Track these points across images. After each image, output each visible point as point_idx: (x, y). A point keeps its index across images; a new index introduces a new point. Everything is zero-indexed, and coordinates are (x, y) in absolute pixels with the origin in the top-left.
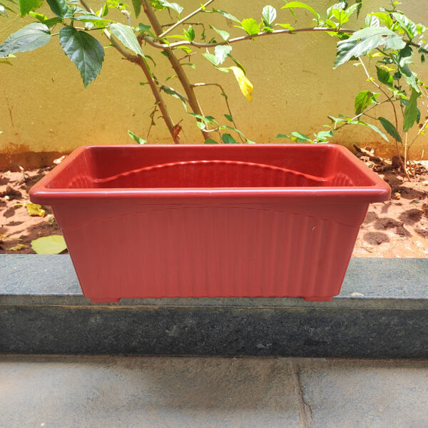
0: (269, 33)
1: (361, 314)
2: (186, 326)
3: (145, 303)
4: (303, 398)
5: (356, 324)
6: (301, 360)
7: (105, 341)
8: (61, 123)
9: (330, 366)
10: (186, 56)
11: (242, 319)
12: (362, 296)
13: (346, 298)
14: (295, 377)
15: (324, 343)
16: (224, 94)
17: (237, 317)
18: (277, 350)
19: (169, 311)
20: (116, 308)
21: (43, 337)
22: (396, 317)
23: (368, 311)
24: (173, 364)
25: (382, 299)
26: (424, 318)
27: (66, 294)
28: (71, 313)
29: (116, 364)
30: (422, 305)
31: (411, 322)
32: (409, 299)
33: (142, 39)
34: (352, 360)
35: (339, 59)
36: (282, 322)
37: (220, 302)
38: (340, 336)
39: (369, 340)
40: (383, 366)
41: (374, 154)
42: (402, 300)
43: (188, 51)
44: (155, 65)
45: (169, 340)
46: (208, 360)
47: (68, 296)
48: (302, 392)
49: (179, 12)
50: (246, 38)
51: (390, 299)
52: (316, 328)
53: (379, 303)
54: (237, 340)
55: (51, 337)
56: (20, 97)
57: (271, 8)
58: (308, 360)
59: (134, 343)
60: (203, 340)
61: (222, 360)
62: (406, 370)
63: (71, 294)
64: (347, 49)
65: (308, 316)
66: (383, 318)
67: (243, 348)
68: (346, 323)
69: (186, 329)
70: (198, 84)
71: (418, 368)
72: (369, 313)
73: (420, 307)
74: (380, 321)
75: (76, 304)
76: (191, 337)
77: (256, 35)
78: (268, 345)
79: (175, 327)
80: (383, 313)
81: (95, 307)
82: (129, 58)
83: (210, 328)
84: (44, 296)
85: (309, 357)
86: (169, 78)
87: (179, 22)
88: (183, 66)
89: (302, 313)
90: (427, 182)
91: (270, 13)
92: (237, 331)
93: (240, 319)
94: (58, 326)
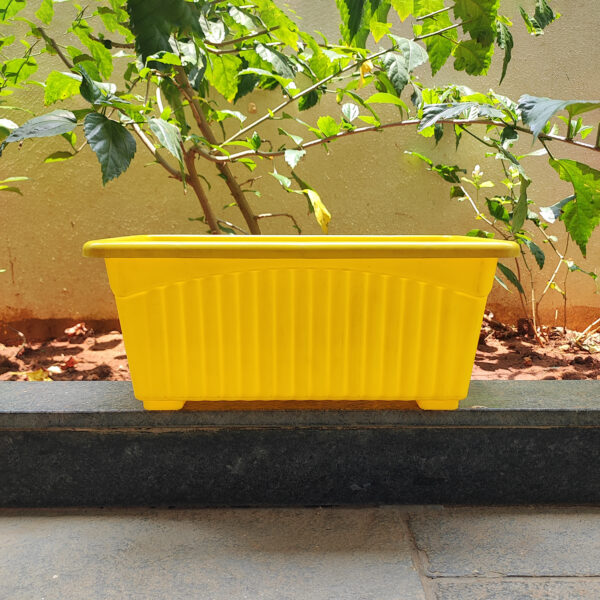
0: (350, 132)
1: (486, 436)
2: (255, 459)
4: (416, 545)
5: (480, 451)
6: (411, 509)
7: (144, 484)
8: (78, 280)
9: (450, 514)
10: (249, 181)
11: (330, 446)
12: (485, 408)
13: (465, 411)
14: (403, 525)
15: (441, 480)
16: (296, 227)
17: (324, 443)
18: (378, 495)
19: (232, 435)
20: (160, 431)
21: (58, 478)
22: (532, 440)
23: (495, 430)
24: (236, 515)
25: (511, 411)
26: (568, 440)
27: (96, 410)
28: (99, 440)
29: (157, 516)
30: (563, 420)
31: (552, 447)
33: (195, 152)
34: (479, 508)
36: (383, 450)
37: (301, 419)
38: (460, 469)
39: (500, 475)
40: (522, 513)
41: (493, 318)
42: (536, 412)
43: (253, 167)
44: (210, 187)
45: (232, 480)
46: (285, 510)
47: (98, 413)
48: (414, 539)
49: (242, 121)
50: (322, 142)
51: (522, 411)
52: (428, 458)
53: (509, 417)
54: (323, 478)
55: (69, 480)
56: (27, 245)
57: (352, 105)
58: (420, 509)
59: (183, 487)
60: (277, 480)
61: (304, 510)
62: (552, 516)
63: (102, 410)
65: (417, 440)
66: (515, 441)
67: (331, 490)
68: (467, 450)
69: (255, 462)
70: (264, 215)
71: (568, 514)
72: (497, 435)
73: (561, 422)
74: (512, 445)
75: (108, 427)
76: (262, 475)
77: (336, 136)
78: (365, 486)
79: (240, 460)
80: (514, 434)
81: (133, 430)
82: (178, 176)
83: (288, 462)
84: (65, 414)
85: (421, 504)
86: (227, 206)
87: (241, 131)
88: (245, 193)
89: (410, 435)
90: (566, 347)
91: (351, 110)
92: (323, 465)
93: (327, 445)
94: (81, 461)
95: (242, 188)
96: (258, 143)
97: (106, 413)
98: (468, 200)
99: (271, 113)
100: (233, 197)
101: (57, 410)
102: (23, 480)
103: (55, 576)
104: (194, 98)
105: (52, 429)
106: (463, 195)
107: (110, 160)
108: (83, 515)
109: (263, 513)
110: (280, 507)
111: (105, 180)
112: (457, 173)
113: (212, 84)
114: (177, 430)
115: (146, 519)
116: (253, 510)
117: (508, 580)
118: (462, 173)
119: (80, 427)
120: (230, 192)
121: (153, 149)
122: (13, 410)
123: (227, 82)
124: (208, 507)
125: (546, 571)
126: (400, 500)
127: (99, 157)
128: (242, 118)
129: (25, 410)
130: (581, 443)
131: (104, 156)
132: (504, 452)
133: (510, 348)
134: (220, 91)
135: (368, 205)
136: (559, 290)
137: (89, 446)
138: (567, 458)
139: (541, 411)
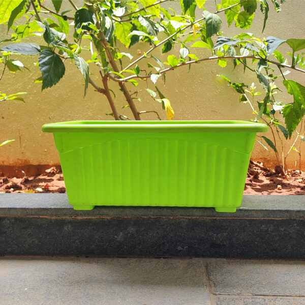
1: (247, 223)
2: (129, 233)
3: (102, 213)
4: (209, 278)
5: (245, 231)
6: (209, 260)
7: (74, 244)
8: (52, 146)
9: (229, 263)
10: (135, 93)
11: (167, 227)
12: (247, 208)
14: (204, 268)
15: (224, 245)
16: (159, 118)
17: (164, 225)
18: (192, 252)
19: (117, 221)
20: (81, 218)
21: (31, 241)
22: (272, 225)
23: (252, 220)
24: (119, 261)
25: (260, 210)
26: (291, 226)
27: (50, 207)
28: (52, 222)
29: (79, 261)
30: (288, 215)
31: (282, 229)
32: (279, 210)
33: (107, 76)
34: (244, 260)
36: (194, 230)
38: (234, 240)
39: (255, 244)
40: (267, 263)
41: (263, 165)
43: (136, 84)
44: (115, 96)
45: (117, 243)
46: (144, 259)
47: (51, 209)
48: (208, 275)
49: (131, 59)
50: (170, 69)
51: (266, 210)
52: (217, 234)
53: (259, 213)
54: (163, 243)
56: (27, 128)
58: (213, 260)
59: (93, 246)
60: (140, 244)
61: (154, 260)
62: (282, 265)
63: (52, 207)
65: (212, 224)
66: (263, 226)
67: (168, 250)
68: (238, 230)
69: (129, 235)
70: (142, 112)
72: (253, 222)
74: (261, 228)
75: (56, 216)
76: (132, 241)
77: (176, 66)
78: (185, 248)
79: (121, 233)
80: (262, 222)
81: (68, 217)
82: (99, 90)
83: (145, 235)
84: (35, 209)
85: (214, 258)
86: (124, 107)
87: (130, 64)
88: (133, 100)
89: (208, 222)
91: (184, 52)
92: (163, 237)
93: (165, 226)
94: (43, 233)
95: (132, 97)
96: (138, 71)
97: (55, 209)
98: (248, 103)
99: (145, 54)
100: (127, 102)
101: (30, 207)
102: (14, 242)
103: (26, 289)
104: (107, 47)
105: (28, 216)
106: (246, 100)
108: (43, 260)
109: (133, 260)
110: (141, 258)
112: (244, 88)
113: (118, 38)
114: (90, 217)
115: (74, 262)
116: (127, 259)
117: (255, 297)
118: (246, 87)
119: (42, 215)
120: (126, 99)
122: (10, 207)
124: (105, 257)
125: (276, 293)
126: (203, 256)
129: (15, 207)
130: (298, 228)
132: (257, 231)
133: (271, 180)
134: (122, 42)
136: (297, 151)
137: (47, 225)
138: (291, 235)
139: (276, 210)
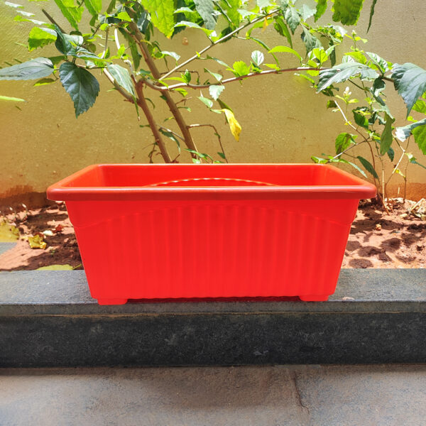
0: (258, 73)
1: (352, 318)
2: (185, 335)
3: (145, 310)
4: (300, 402)
5: (348, 329)
6: (297, 368)
7: (105, 351)
8: (64, 165)
9: (325, 372)
10: (183, 101)
11: (240, 326)
12: (353, 299)
13: (338, 302)
14: (292, 382)
15: (319, 348)
16: (217, 134)
17: (234, 324)
18: (274, 358)
19: (168, 318)
20: (116, 316)
22: (386, 321)
23: (359, 315)
24: (172, 374)
25: (371, 302)
27: (68, 303)
28: (72, 322)
29: (115, 375)
30: (409, 308)
31: (400, 326)
32: (397, 302)
33: (143, 83)
34: (346, 366)
35: (322, 85)
36: (278, 328)
37: (218, 308)
38: (333, 341)
39: (361, 345)
40: (376, 371)
42: (390, 302)
43: (185, 94)
44: (154, 106)
45: (168, 349)
46: (207, 369)
47: (70, 304)
48: (299, 397)
49: (177, 60)
50: (236, 79)
51: (379, 302)
52: (310, 334)
53: (370, 306)
54: (234, 348)
55: (51, 349)
57: (259, 52)
58: (304, 367)
59: (133, 354)
60: (201, 349)
61: (220, 369)
62: (398, 373)
63: (73, 302)
64: (328, 77)
65: (303, 321)
66: (374, 322)
67: (240, 355)
68: (339, 328)
69: (185, 337)
70: (194, 125)
71: (409, 371)
72: (360, 317)
73: (407, 309)
74: (371, 324)
75: (78, 313)
76: (190, 345)
77: (246, 76)
78: (264, 352)
79: (174, 335)
80: (373, 317)
81: (96, 316)
82: (131, 99)
83: (209, 336)
84: (46, 306)
85: (304, 364)
86: (167, 119)
87: (176, 68)
88: (179, 109)
89: (297, 318)
90: (405, 215)
91: (259, 57)
92: (234, 339)
93: (237, 325)
94: (59, 337)
95: (178, 106)
96: (189, 78)
97: (76, 304)
98: (339, 112)
99: (198, 55)
100: (171, 113)
104: (141, 41)
105: (37, 315)
106: (336, 106)
107: (80, 98)
111: (77, 114)
112: (332, 90)
113: (155, 26)
114: (128, 315)
118: (336, 90)
119: (57, 314)
120: (169, 109)
121: (113, 80)
123: (166, 24)
124: (151, 367)
126: (290, 362)
127: (72, 96)
128: (177, 57)
131: (76, 96)
132: (365, 329)
133: (366, 215)
134: (161, 31)
135: (268, 112)
136: (402, 175)
137: (65, 326)
138: (411, 333)
139: (394, 302)
